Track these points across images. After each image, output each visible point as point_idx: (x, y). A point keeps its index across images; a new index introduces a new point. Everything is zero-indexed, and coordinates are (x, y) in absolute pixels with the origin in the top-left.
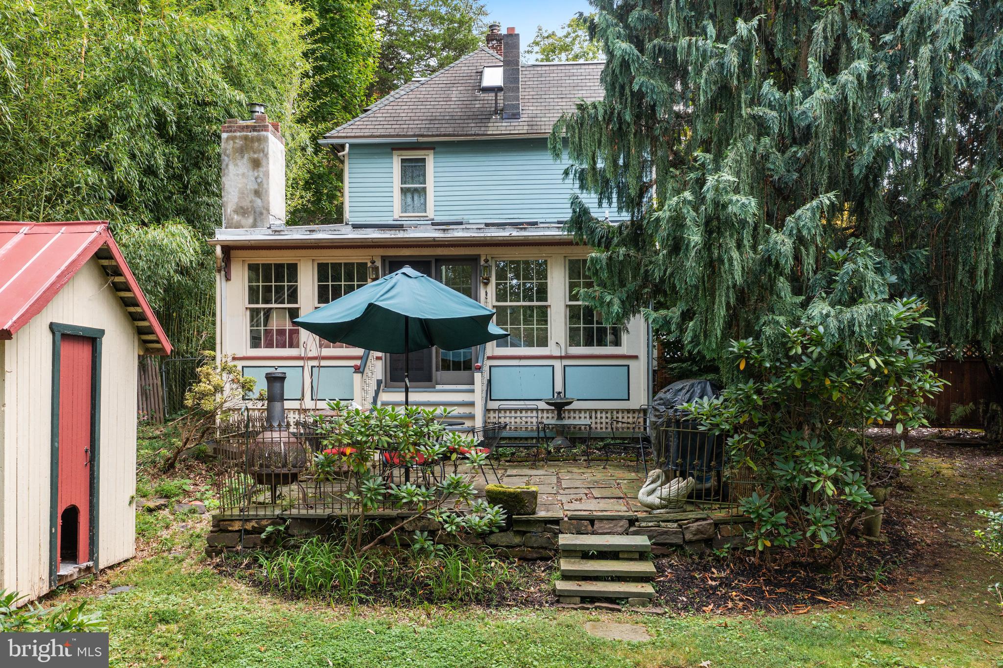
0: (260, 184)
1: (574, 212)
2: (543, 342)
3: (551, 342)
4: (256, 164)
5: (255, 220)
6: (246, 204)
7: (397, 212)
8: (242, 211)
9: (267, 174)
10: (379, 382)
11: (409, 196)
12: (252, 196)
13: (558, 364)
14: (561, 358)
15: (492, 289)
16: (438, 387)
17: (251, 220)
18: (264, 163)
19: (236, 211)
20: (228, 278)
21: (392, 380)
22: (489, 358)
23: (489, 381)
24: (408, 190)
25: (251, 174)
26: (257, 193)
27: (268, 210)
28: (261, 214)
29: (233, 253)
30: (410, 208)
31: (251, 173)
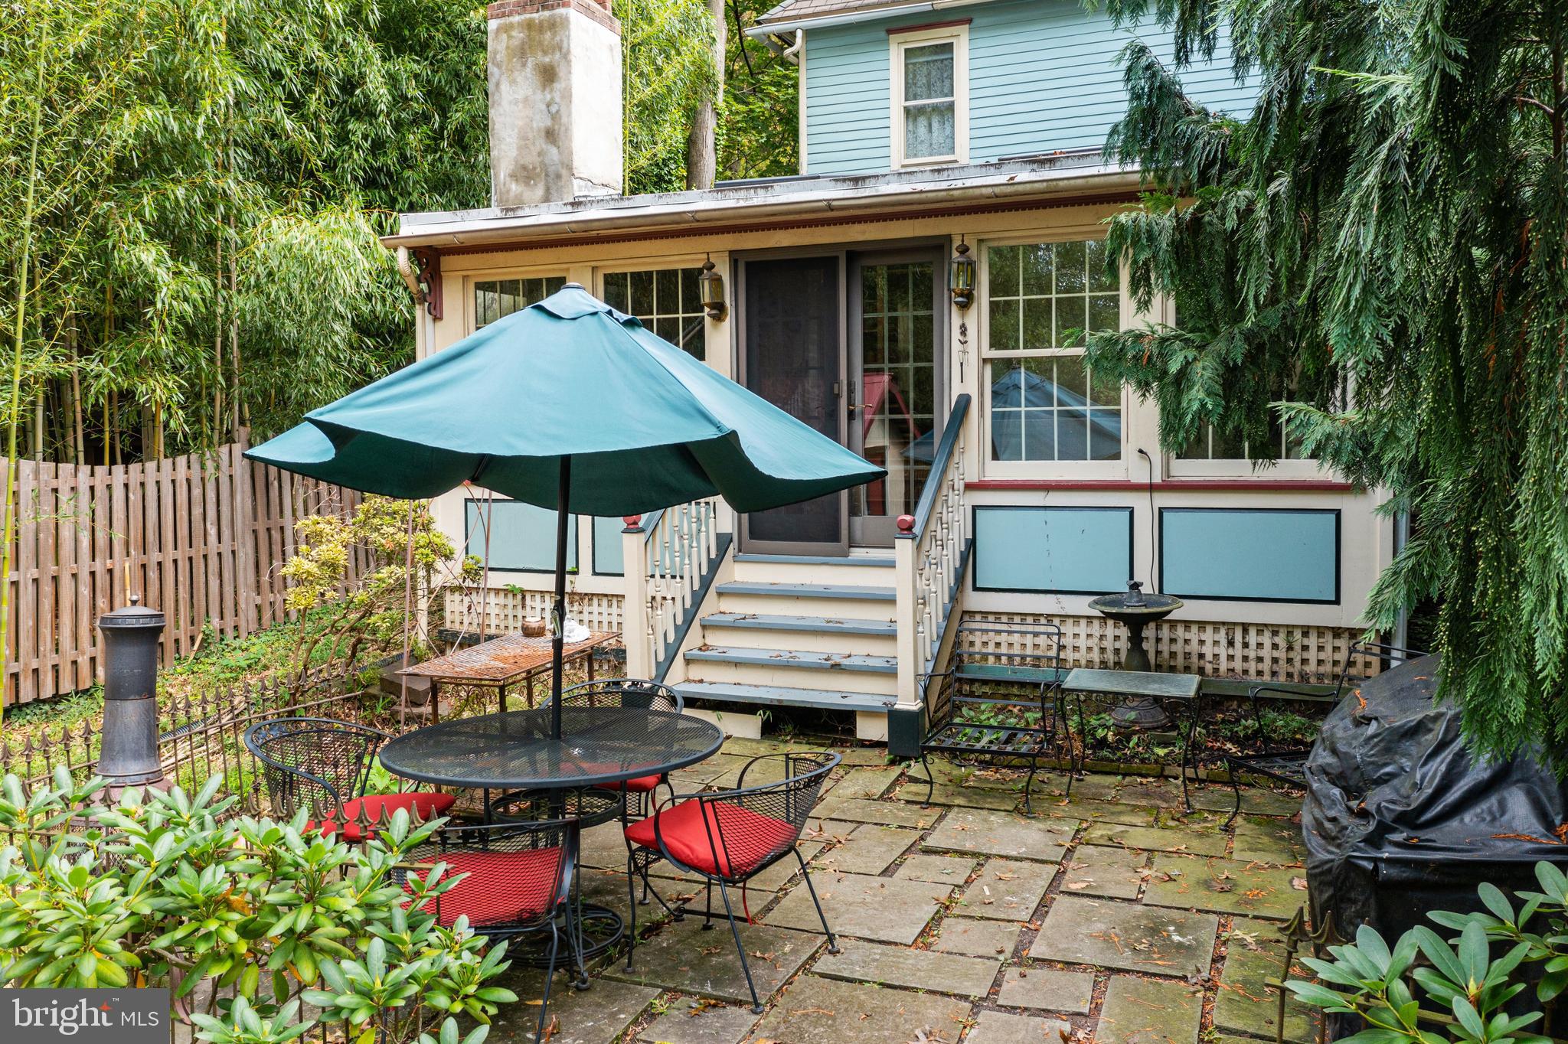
0: (555, 117)
1: (1136, 96)
2: (1108, 445)
3: (1128, 449)
4: (548, 75)
5: (548, 190)
6: (531, 159)
7: (897, 159)
8: (525, 174)
9: (567, 96)
10: (723, 542)
11: (922, 122)
12: (541, 143)
13: (1142, 504)
14: (1151, 488)
15: (979, 319)
16: (857, 554)
17: (540, 192)
18: (562, 71)
19: (513, 176)
20: (437, 319)
21: (754, 534)
22: (970, 487)
23: (972, 544)
24: (921, 111)
25: (540, 98)
26: (551, 135)
27: (570, 168)
28: (558, 176)
29: (447, 262)
30: (924, 147)
31: (539, 96)
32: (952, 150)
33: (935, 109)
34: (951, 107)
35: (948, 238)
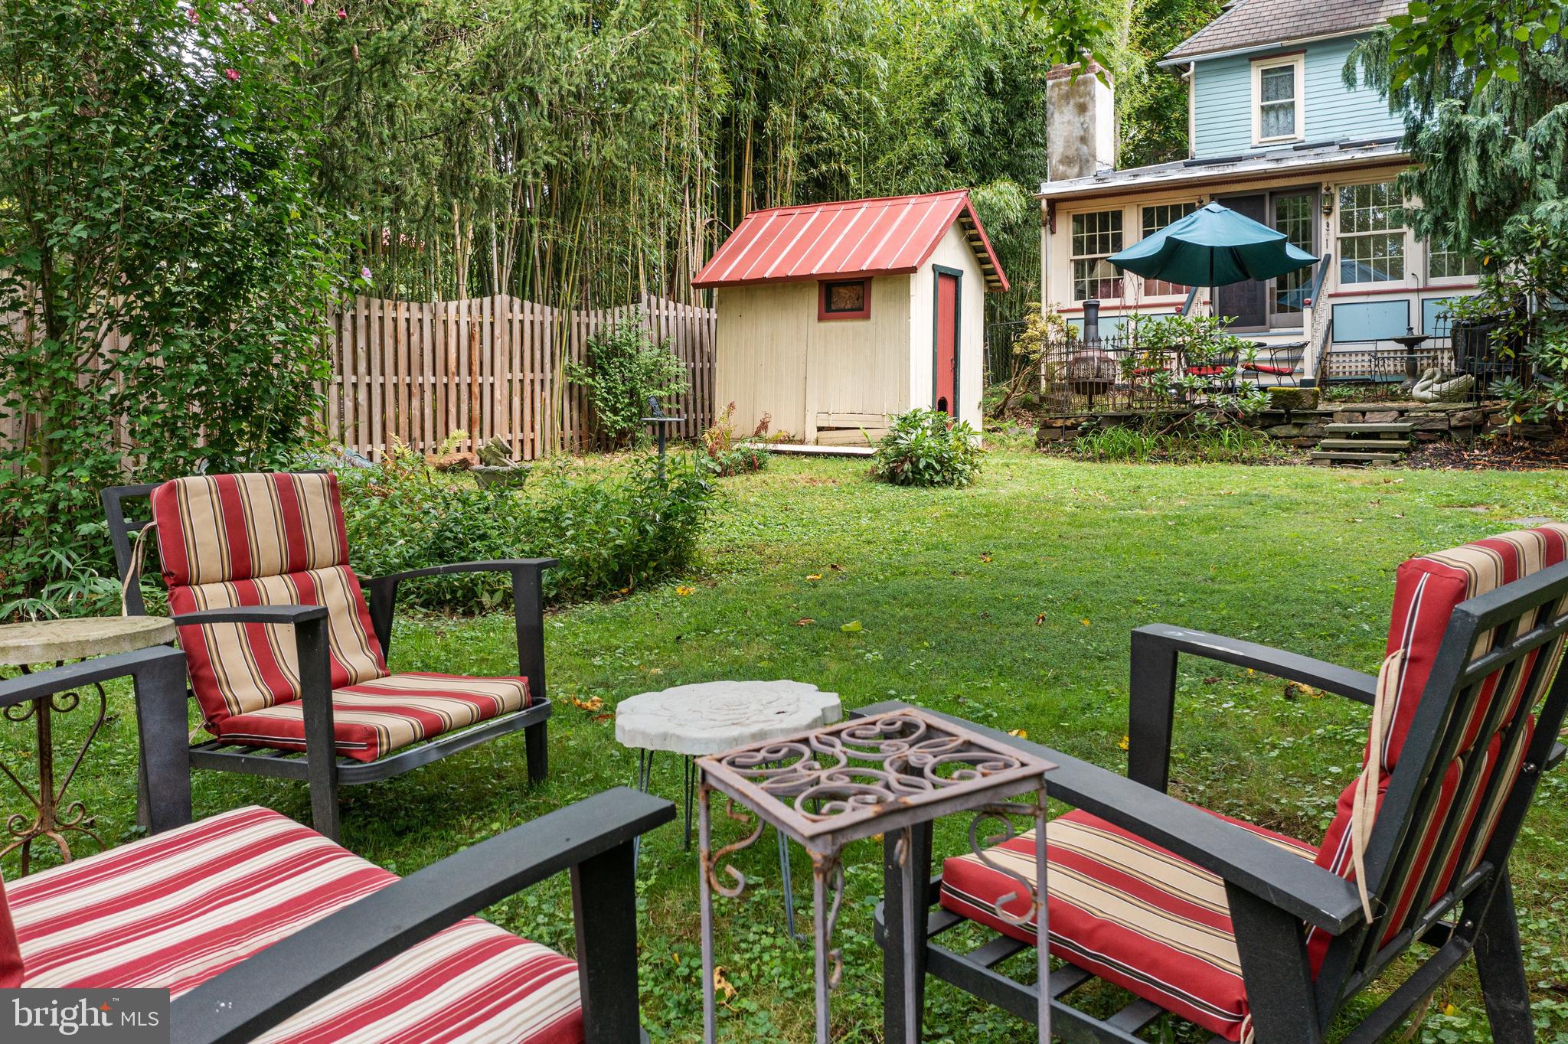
0: (1086, 130)
2: (1397, 273)
3: (1407, 274)
4: (1082, 109)
5: (1081, 168)
6: (1071, 152)
7: (1256, 137)
8: (1067, 161)
9: (1093, 119)
11: (1272, 115)
12: (1078, 144)
13: (1415, 299)
14: (1418, 291)
15: (1335, 220)
16: (1273, 331)
17: (1076, 170)
18: (1090, 107)
19: (1061, 162)
20: (1053, 232)
22: (1330, 296)
23: (1332, 322)
24: (1272, 107)
25: (1077, 121)
26: (1083, 140)
27: (1094, 157)
28: (1088, 161)
29: (1058, 206)
30: (1274, 130)
31: (1076, 119)
32: (1293, 131)
33: (1281, 106)
34: (1292, 104)
35: (1320, 184)
